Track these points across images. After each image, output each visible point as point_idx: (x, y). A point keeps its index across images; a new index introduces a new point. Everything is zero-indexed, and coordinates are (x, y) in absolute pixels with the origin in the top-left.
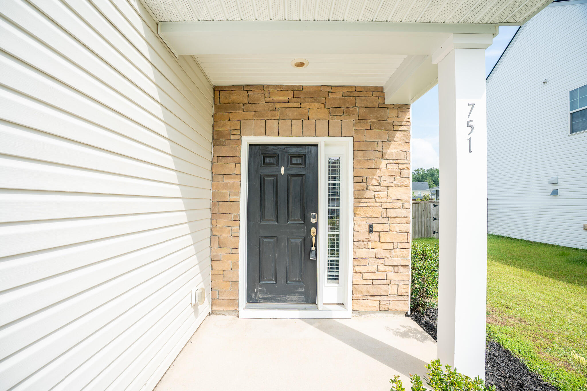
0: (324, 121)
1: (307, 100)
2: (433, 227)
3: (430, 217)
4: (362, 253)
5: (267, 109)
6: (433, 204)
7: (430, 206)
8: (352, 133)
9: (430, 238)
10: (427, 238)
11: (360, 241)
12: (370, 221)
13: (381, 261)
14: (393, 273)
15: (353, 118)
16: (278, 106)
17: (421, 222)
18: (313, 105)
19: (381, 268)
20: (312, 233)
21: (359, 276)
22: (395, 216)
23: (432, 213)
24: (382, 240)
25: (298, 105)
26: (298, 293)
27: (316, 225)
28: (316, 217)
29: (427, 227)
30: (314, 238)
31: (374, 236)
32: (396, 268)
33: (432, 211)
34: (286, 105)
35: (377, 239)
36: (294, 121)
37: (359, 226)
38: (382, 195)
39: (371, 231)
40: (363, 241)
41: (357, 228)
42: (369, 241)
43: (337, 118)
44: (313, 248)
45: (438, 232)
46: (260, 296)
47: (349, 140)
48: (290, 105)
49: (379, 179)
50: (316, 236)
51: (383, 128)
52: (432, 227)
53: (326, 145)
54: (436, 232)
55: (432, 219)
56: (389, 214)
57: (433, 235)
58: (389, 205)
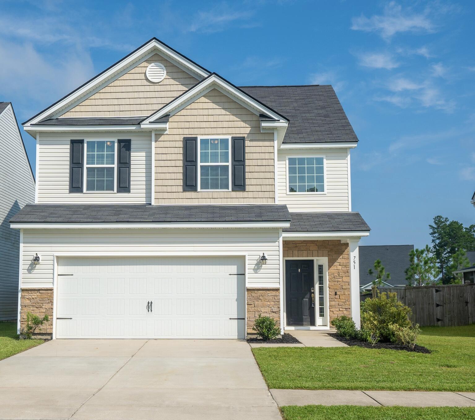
0: (316, 251)
1: (309, 242)
2: (437, 314)
3: (433, 303)
4: (333, 303)
5: (293, 246)
6: (436, 289)
7: (432, 290)
8: (327, 256)
9: (434, 326)
10: (430, 326)
11: (332, 298)
12: (336, 291)
13: (341, 307)
14: (346, 311)
15: (328, 249)
16: (297, 245)
17: (423, 309)
18: (311, 245)
19: (341, 309)
20: (312, 296)
21: (332, 313)
22: (346, 288)
23: (434, 299)
24: (340, 298)
25: (305, 245)
26: (307, 321)
27: (314, 293)
28: (313, 289)
29: (429, 314)
30: (313, 298)
31: (337, 296)
32: (347, 309)
33: (434, 296)
34: (301, 245)
35: (339, 298)
36: (304, 251)
37: (331, 292)
38: (340, 280)
39: (336, 294)
40: (333, 298)
41: (330, 293)
42: (335, 298)
43: (321, 250)
44: (313, 302)
45: (442, 320)
46: (291, 323)
47: (327, 258)
48: (302, 245)
49: (339, 273)
50: (314, 297)
51: (340, 253)
52: (435, 314)
53: (317, 260)
54: (441, 320)
55: (435, 305)
56: (343, 288)
57: (437, 323)
58: (343, 284)
